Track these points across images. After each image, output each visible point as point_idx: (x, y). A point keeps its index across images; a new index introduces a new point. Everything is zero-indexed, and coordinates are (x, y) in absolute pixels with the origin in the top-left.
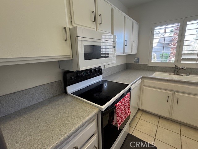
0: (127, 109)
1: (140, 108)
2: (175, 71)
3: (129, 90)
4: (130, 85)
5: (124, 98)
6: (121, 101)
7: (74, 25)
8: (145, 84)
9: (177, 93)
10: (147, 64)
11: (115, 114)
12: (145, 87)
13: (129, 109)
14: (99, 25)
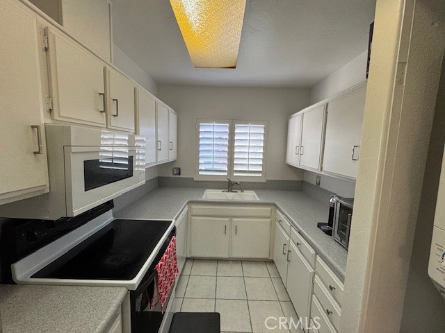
0: (173, 267)
1: (189, 256)
2: (229, 186)
3: (173, 232)
4: (173, 221)
5: (168, 249)
6: (164, 256)
7: (57, 117)
8: (194, 212)
9: (234, 219)
10: (193, 178)
11: (155, 285)
12: (193, 218)
13: (175, 266)
14: (112, 117)
